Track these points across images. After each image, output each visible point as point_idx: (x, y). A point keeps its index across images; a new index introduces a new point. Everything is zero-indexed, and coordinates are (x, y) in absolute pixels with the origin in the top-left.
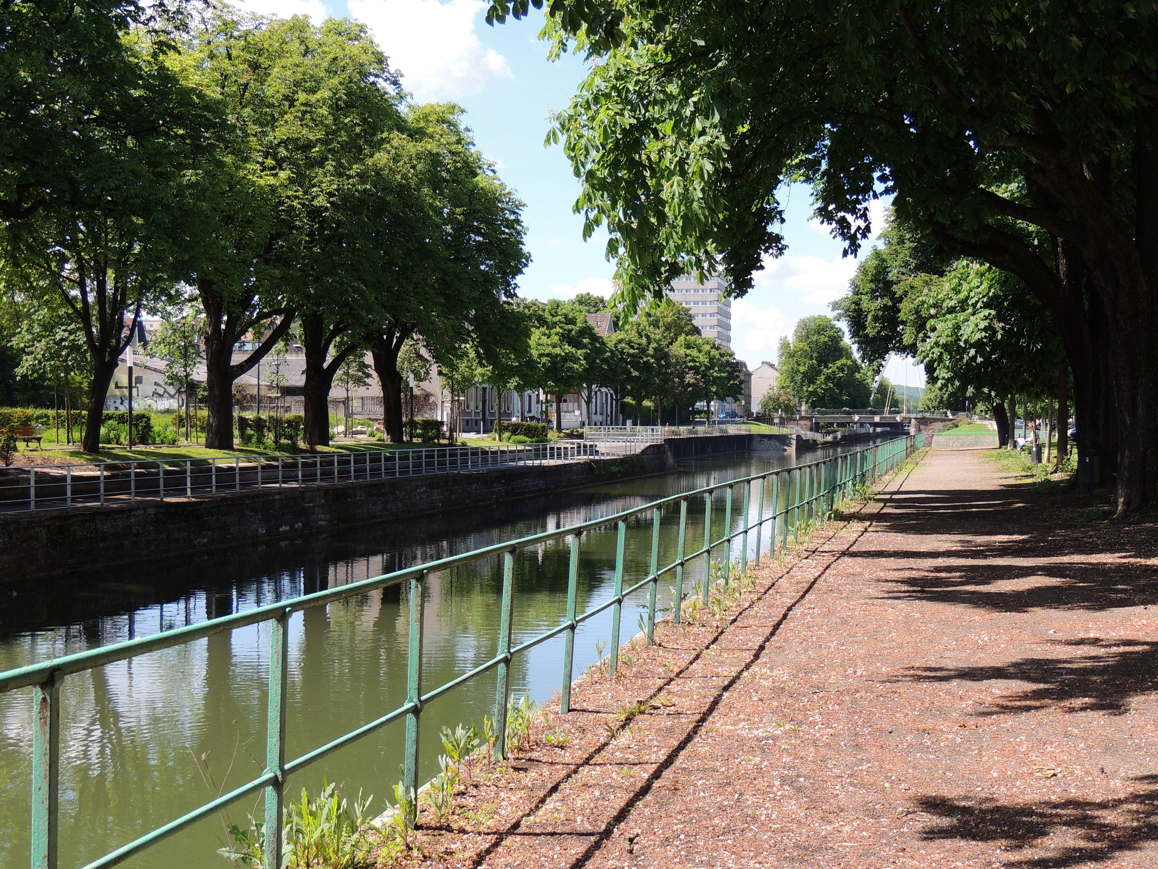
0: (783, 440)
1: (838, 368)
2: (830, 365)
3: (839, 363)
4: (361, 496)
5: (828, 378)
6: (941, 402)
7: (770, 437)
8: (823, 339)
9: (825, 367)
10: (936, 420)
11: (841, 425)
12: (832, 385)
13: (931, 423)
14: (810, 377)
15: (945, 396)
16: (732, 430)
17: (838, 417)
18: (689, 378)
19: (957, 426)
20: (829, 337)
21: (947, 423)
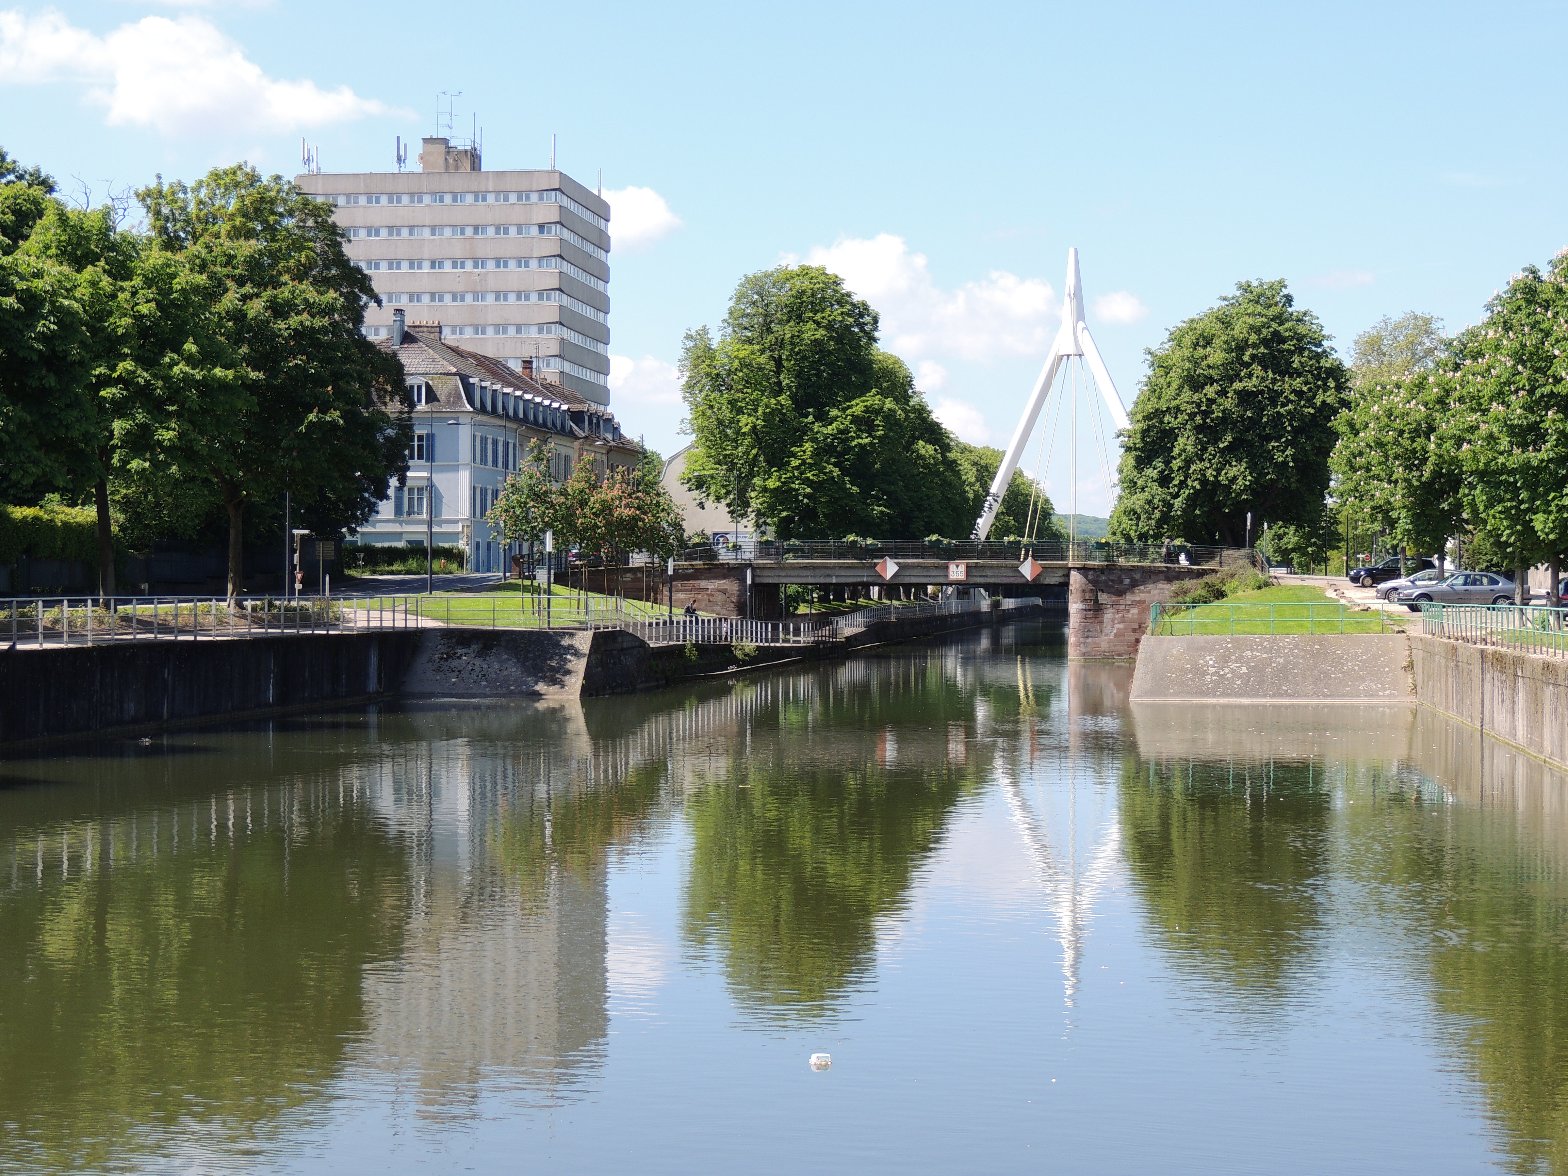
0: (538, 653)
1: (855, 420)
2: (834, 412)
3: (858, 406)
5: (824, 451)
6: (1165, 519)
8: (811, 333)
9: (818, 418)
10: (1150, 575)
12: (836, 472)
13: (1134, 584)
14: (773, 446)
15: (1178, 503)
19: (1220, 595)
20: (830, 327)
21: (1188, 583)
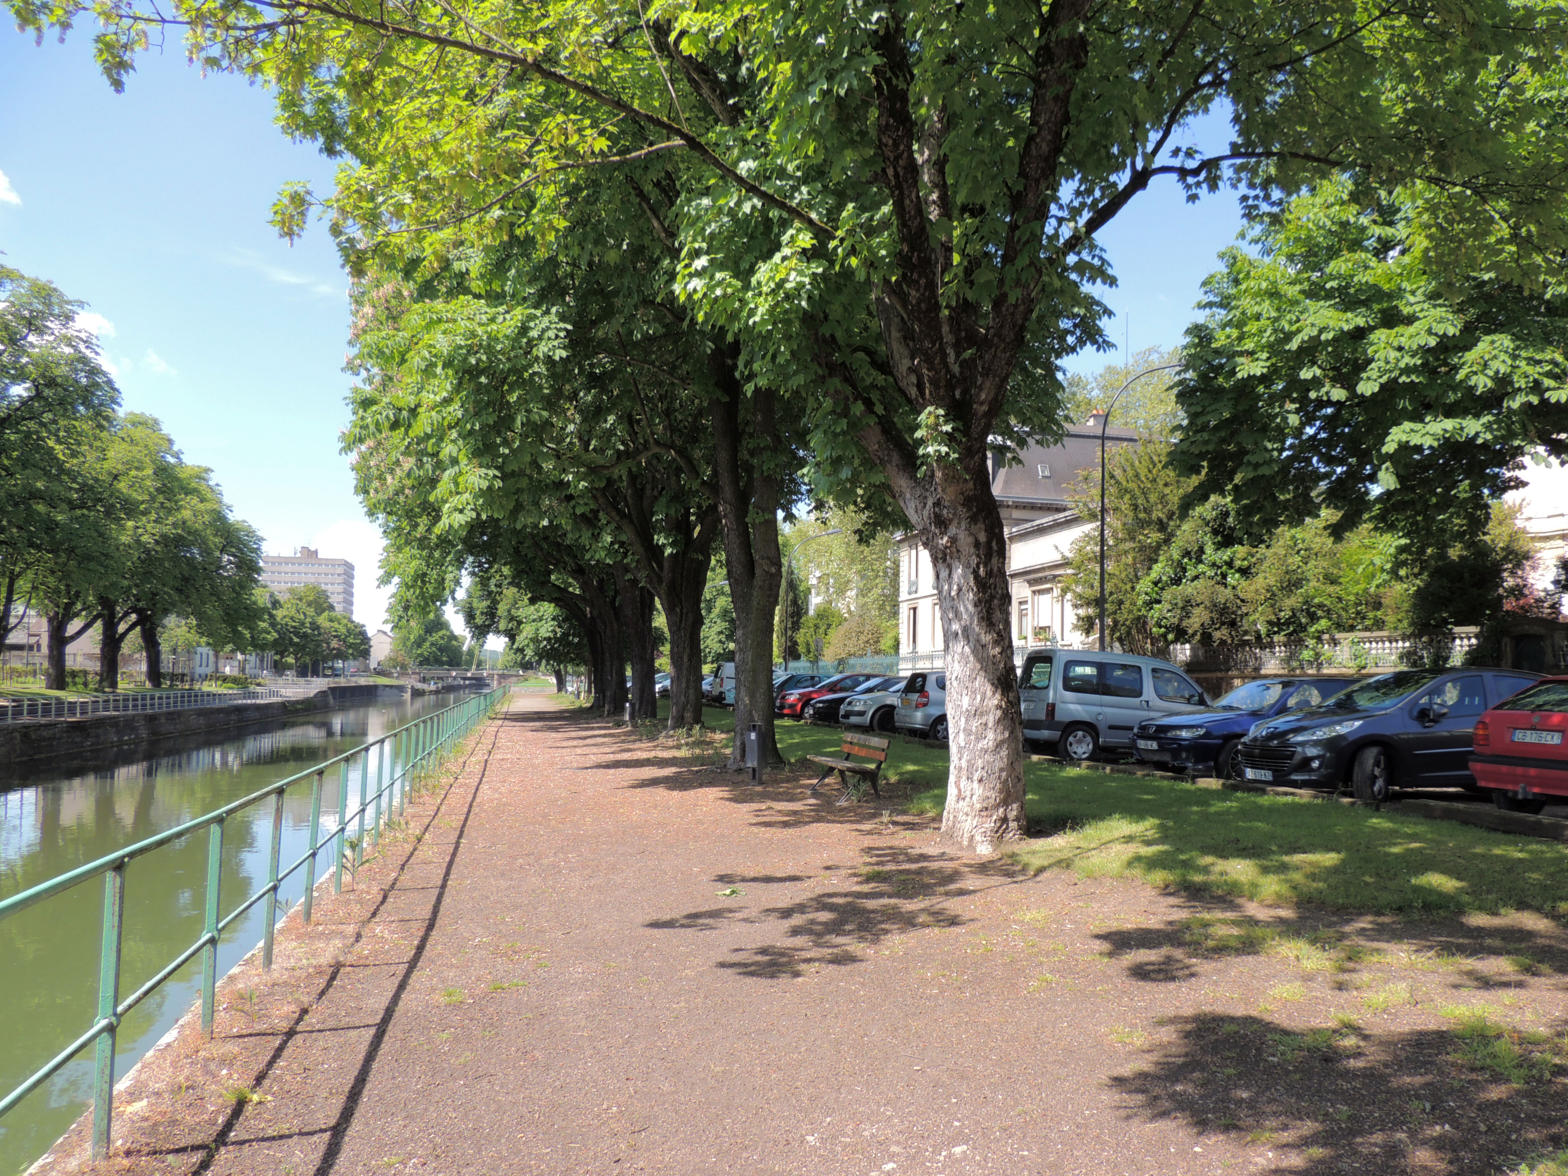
0: (401, 689)
4: (163, 721)
7: (391, 687)
10: (511, 676)
11: (442, 679)
12: (434, 650)
13: (508, 678)
14: (419, 643)
16: (363, 681)
17: (440, 672)
18: (334, 644)
19: (527, 680)
21: (518, 677)
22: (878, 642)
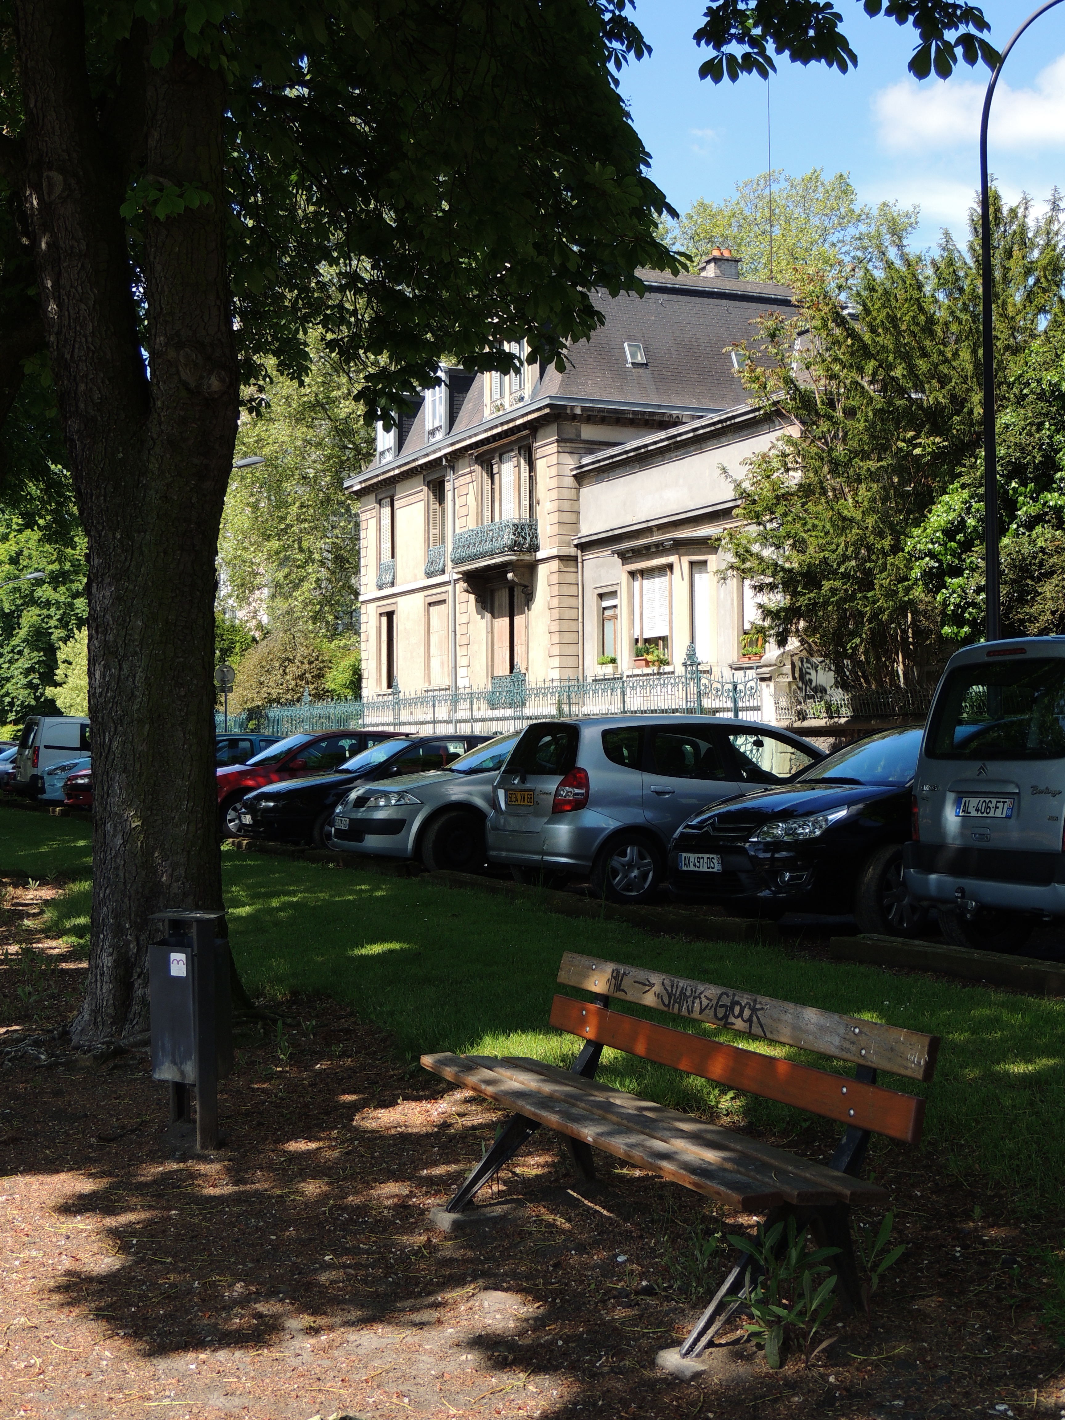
22: (320, 676)
